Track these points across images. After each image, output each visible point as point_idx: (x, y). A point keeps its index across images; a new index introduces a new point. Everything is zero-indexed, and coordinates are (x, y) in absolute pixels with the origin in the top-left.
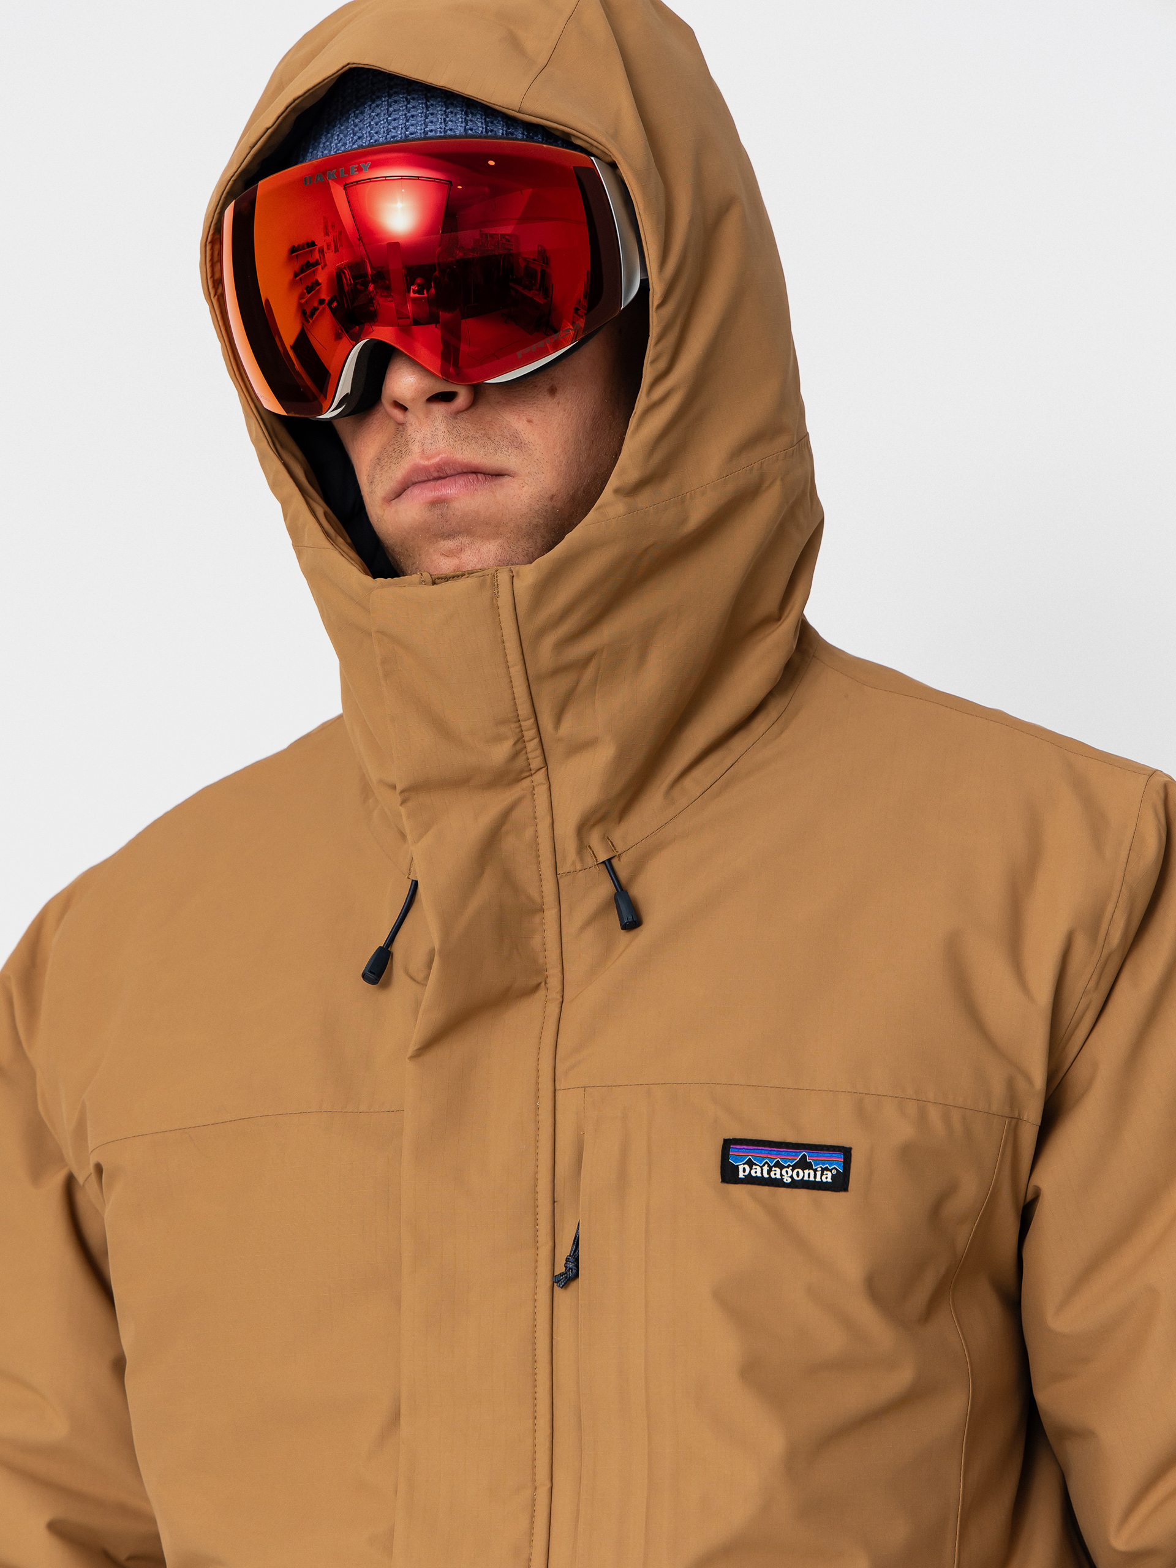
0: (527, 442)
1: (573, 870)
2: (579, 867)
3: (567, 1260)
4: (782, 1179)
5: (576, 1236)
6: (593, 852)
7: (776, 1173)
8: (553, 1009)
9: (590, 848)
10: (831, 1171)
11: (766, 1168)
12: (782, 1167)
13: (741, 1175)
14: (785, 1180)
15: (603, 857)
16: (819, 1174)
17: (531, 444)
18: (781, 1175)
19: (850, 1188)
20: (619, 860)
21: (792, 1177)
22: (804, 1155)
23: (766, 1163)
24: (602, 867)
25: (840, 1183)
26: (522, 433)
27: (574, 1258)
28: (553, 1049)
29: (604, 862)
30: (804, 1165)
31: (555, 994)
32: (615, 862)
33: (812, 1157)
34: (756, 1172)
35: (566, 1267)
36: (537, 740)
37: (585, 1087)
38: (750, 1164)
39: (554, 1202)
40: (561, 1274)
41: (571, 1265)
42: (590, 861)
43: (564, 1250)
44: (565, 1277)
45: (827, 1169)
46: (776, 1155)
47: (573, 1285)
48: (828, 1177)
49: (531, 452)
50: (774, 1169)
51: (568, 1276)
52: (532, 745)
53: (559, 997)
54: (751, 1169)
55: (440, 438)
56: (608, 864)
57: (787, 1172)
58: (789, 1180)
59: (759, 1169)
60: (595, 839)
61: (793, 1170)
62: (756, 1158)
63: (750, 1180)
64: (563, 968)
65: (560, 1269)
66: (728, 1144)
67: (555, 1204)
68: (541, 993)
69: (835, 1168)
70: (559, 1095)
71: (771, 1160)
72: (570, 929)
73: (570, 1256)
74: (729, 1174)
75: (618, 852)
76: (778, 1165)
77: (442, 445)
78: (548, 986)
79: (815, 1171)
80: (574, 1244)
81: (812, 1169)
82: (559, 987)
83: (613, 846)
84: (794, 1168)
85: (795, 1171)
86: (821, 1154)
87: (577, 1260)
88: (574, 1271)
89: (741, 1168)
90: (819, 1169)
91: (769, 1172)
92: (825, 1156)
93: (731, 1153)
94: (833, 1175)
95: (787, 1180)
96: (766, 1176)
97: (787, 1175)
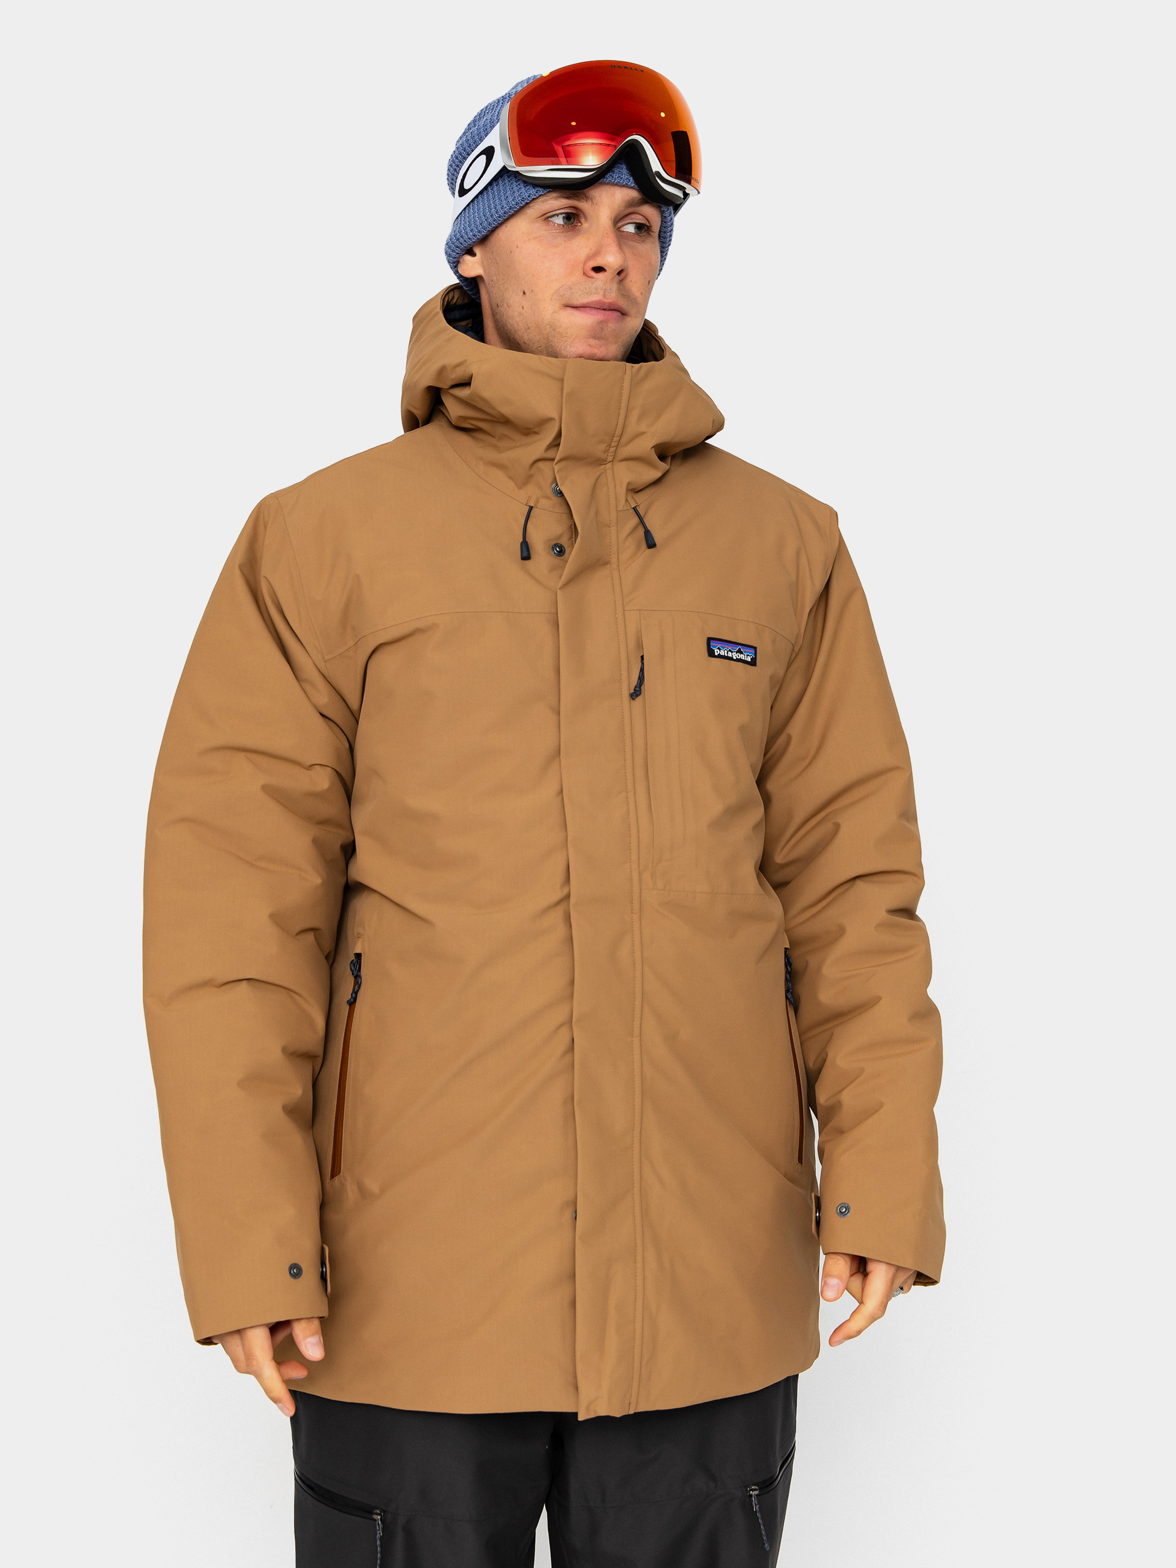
1: (623, 509)
3: (635, 687)
6: (629, 503)
7: (730, 654)
8: (616, 573)
11: (726, 651)
12: (732, 652)
13: (716, 654)
14: (733, 658)
15: (633, 505)
16: (746, 657)
18: (732, 655)
19: (757, 664)
20: (640, 507)
22: (741, 648)
24: (633, 510)
25: (753, 662)
27: (639, 686)
28: (620, 591)
30: (739, 652)
31: (615, 566)
33: (744, 649)
34: (722, 653)
35: (635, 690)
36: (615, 448)
37: (639, 610)
38: (719, 649)
39: (628, 662)
41: (638, 688)
42: (629, 507)
44: (636, 693)
45: (748, 655)
46: (729, 646)
50: (729, 652)
53: (617, 568)
54: (720, 651)
55: (614, 292)
57: (734, 654)
60: (629, 497)
61: (736, 654)
62: (721, 648)
63: (720, 656)
64: (618, 555)
65: (632, 691)
66: (709, 639)
68: (609, 566)
69: (751, 655)
70: (626, 612)
71: (727, 648)
72: (621, 537)
74: (711, 653)
75: (639, 503)
76: (730, 650)
77: (613, 295)
78: (611, 562)
79: (745, 655)
82: (617, 564)
83: (637, 500)
84: (737, 652)
86: (748, 648)
88: (640, 690)
89: (716, 651)
91: (727, 653)
92: (748, 649)
93: (711, 644)
94: (751, 659)
95: (735, 658)
96: (726, 655)
97: (735, 656)
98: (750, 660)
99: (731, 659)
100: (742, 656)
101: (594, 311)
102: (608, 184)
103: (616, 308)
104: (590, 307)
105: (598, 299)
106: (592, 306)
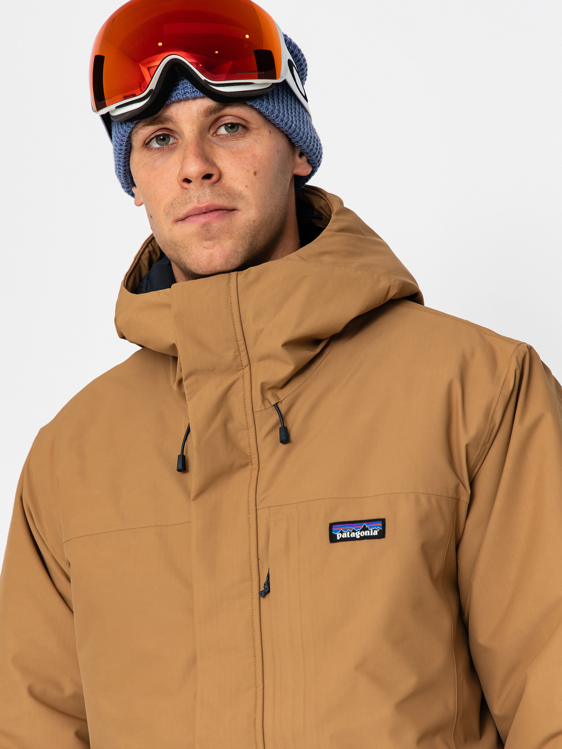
0: (246, 196)
1: (260, 410)
2: (263, 408)
3: (265, 584)
4: (356, 537)
5: (268, 574)
6: (269, 401)
7: (353, 535)
8: (255, 473)
9: (268, 400)
10: (377, 530)
11: (348, 533)
12: (355, 531)
13: (338, 538)
14: (357, 537)
15: (273, 403)
16: (372, 532)
17: (247, 197)
18: (355, 535)
19: (386, 536)
20: (281, 403)
21: (360, 535)
22: (365, 525)
23: (349, 531)
24: (274, 407)
25: (382, 535)
26: (243, 192)
27: (268, 583)
28: (255, 491)
29: (274, 405)
30: (365, 529)
31: (256, 466)
32: (279, 405)
33: (368, 525)
34: (344, 536)
35: (264, 588)
36: (245, 351)
37: (269, 507)
38: (342, 532)
39: (258, 560)
40: (262, 591)
41: (266, 587)
42: (268, 405)
43: (264, 580)
44: (264, 592)
45: (375, 529)
46: (353, 527)
47: (268, 596)
48: (376, 533)
49: (247, 200)
50: (352, 533)
51: (265, 592)
52: (244, 353)
53: (257, 467)
54: (342, 535)
55: (208, 195)
56: (276, 406)
57: (358, 533)
58: (359, 537)
59: (345, 534)
60: (269, 395)
61: (360, 532)
62: (344, 530)
63: (342, 540)
64: (258, 454)
65: (262, 589)
66: (331, 525)
67: (259, 560)
68: (249, 467)
69: (378, 528)
70: (258, 511)
71: (351, 529)
72: (260, 436)
73: (266, 582)
74: (333, 539)
75: (280, 400)
76: (353, 531)
77: (208, 198)
78: (252, 463)
79: (370, 531)
80: (267, 577)
81: (368, 530)
82: (257, 463)
83: (278, 397)
84: (361, 531)
85: (361, 533)
87: (269, 584)
88: (268, 589)
89: (338, 535)
90: (372, 530)
91: (350, 535)
92: (374, 524)
93: (333, 529)
94: (378, 532)
95: (358, 537)
96: (349, 536)
97: (358, 535)
98: (377, 534)
99: (355, 539)
100: (366, 533)
101: (195, 219)
102: (174, 102)
103: (216, 208)
104: (192, 216)
105: (193, 206)
106: (192, 214)
